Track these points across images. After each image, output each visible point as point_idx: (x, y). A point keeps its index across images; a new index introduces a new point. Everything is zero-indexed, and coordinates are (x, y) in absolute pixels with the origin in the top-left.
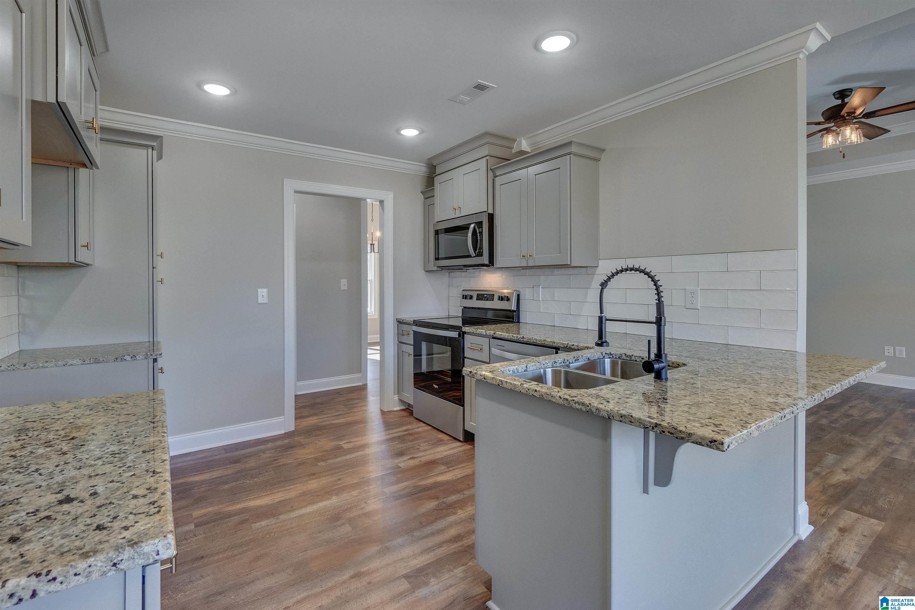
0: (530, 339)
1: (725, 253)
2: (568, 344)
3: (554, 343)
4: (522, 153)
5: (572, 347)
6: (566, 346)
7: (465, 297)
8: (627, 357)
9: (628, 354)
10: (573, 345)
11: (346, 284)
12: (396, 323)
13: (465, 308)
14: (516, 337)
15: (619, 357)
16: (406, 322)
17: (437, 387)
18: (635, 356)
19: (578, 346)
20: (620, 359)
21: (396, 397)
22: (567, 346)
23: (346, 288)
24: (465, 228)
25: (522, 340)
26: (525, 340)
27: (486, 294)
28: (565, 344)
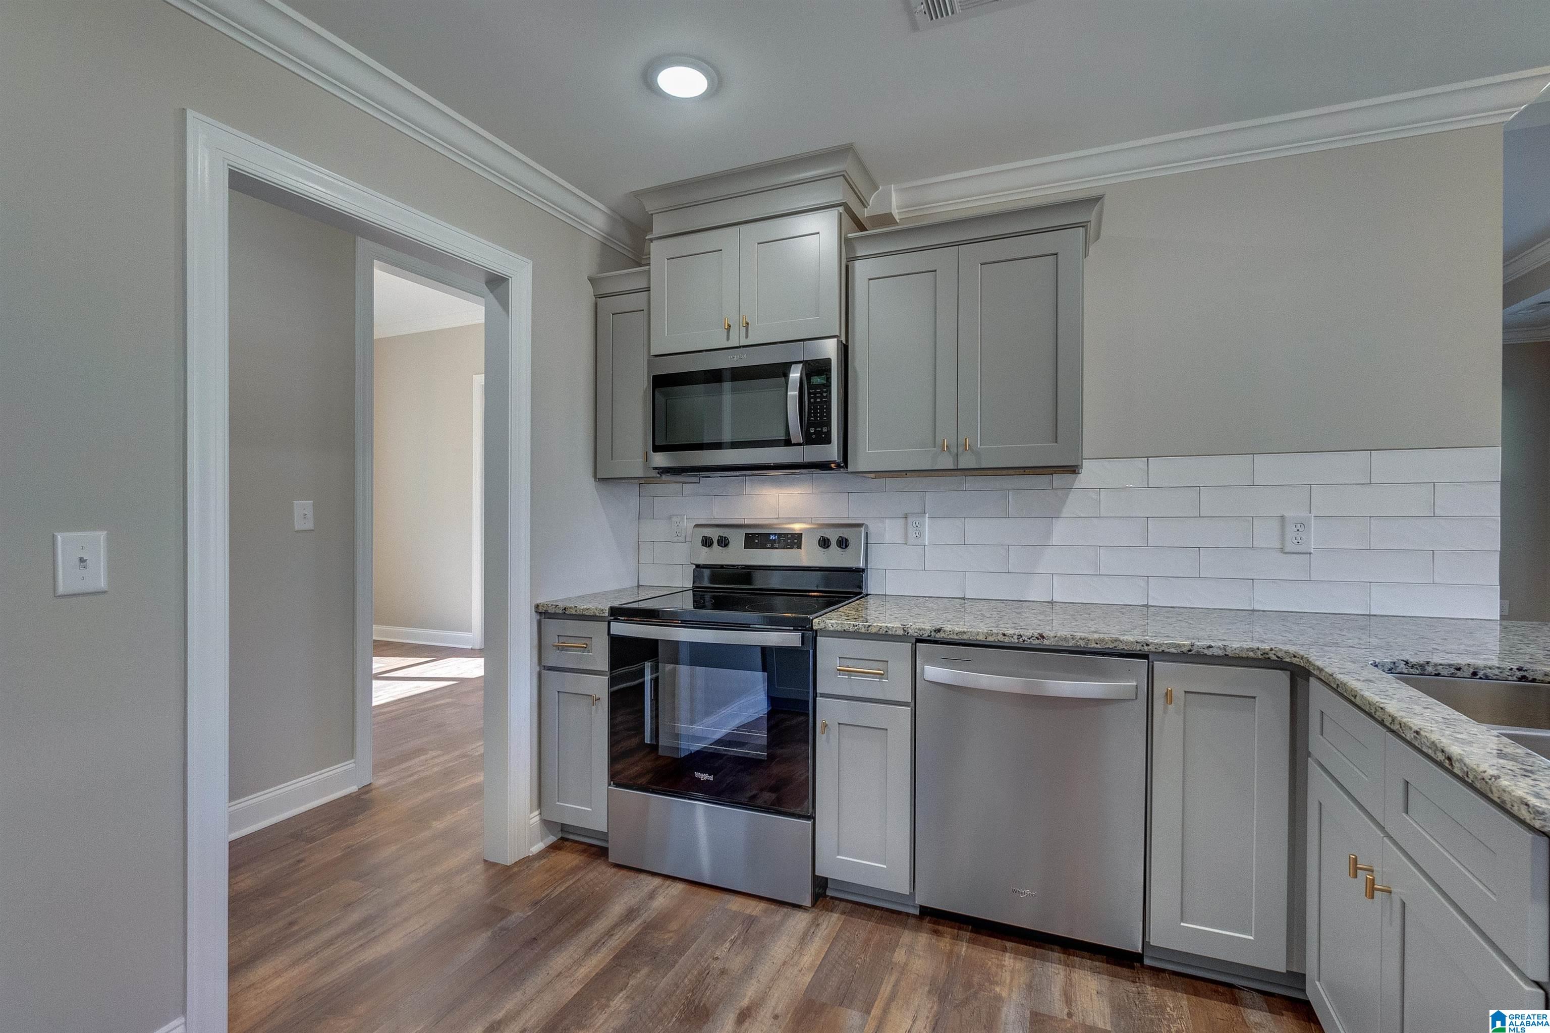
0: (1065, 639)
1: (1367, 450)
2: (1192, 645)
3: (1147, 645)
4: (886, 219)
5: (1206, 652)
6: (1185, 649)
7: (707, 542)
8: (1412, 667)
9: (1413, 660)
10: (1210, 647)
11: (310, 513)
12: (536, 617)
13: (698, 566)
14: (1016, 637)
15: (1390, 670)
16: (581, 613)
17: (711, 778)
18: (1436, 665)
19: (1225, 649)
20: (1391, 673)
21: (535, 818)
22: (1190, 651)
23: (309, 525)
24: (782, 370)
25: (1037, 642)
26: (1046, 642)
27: (775, 534)
28: (1184, 645)
